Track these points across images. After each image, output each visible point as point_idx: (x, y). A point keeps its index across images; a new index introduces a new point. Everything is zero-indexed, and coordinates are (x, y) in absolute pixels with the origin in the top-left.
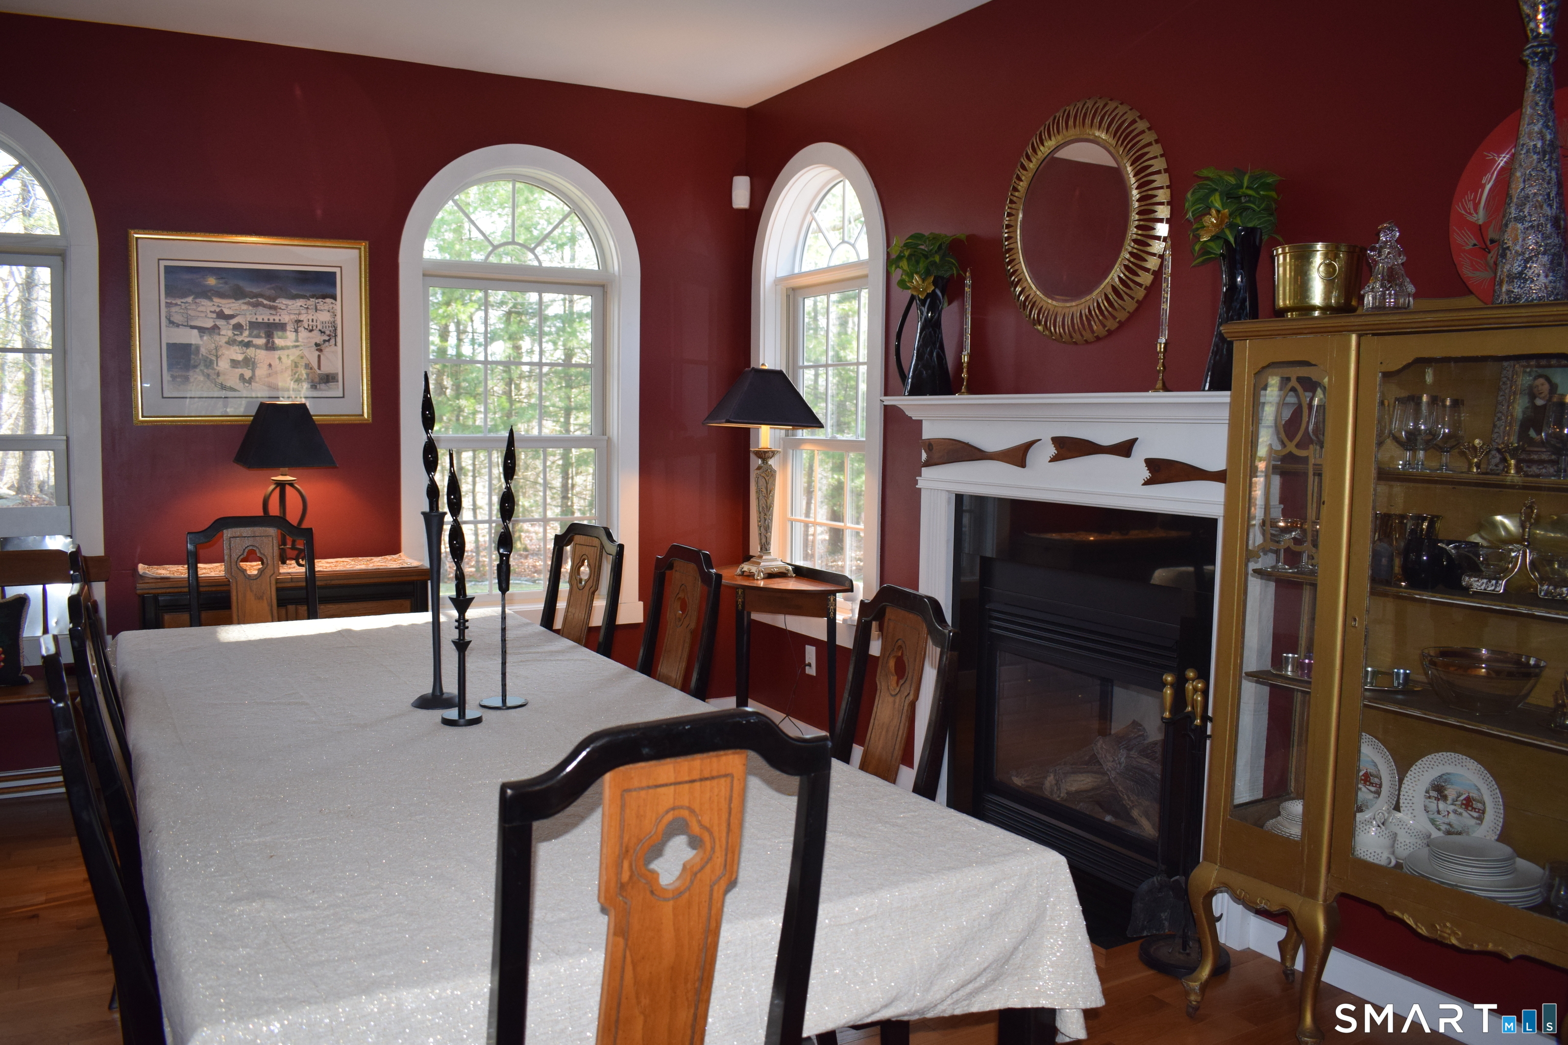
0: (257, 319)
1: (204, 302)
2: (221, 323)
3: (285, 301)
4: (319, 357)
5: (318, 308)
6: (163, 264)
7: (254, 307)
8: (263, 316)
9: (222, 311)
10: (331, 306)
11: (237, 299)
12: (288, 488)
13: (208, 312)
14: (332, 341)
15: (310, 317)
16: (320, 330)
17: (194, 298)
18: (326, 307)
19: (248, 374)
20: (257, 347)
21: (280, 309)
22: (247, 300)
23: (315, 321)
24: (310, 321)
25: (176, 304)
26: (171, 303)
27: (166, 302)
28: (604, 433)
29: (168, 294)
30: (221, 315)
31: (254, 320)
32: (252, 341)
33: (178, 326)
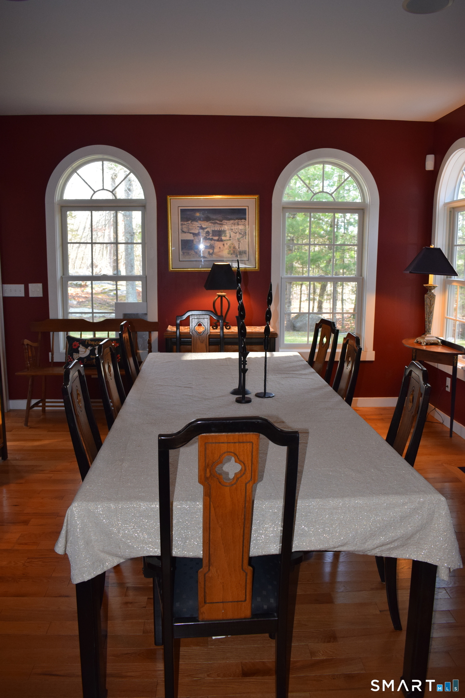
0: (215, 229)
1: (195, 223)
2: (201, 231)
3: (226, 221)
4: (239, 244)
5: (239, 223)
6: (180, 208)
7: (214, 224)
8: (217, 228)
9: (201, 226)
10: (244, 223)
11: (207, 221)
12: (223, 298)
13: (196, 227)
14: (244, 237)
15: (236, 227)
16: (239, 233)
17: (191, 222)
18: (242, 223)
19: (211, 251)
20: (215, 240)
21: (224, 224)
22: (211, 221)
23: (237, 229)
24: (236, 229)
25: (185, 224)
26: (183, 224)
27: (181, 224)
28: (361, 275)
29: (182, 221)
30: (202, 228)
31: (214, 229)
32: (213, 238)
33: (185, 233)
